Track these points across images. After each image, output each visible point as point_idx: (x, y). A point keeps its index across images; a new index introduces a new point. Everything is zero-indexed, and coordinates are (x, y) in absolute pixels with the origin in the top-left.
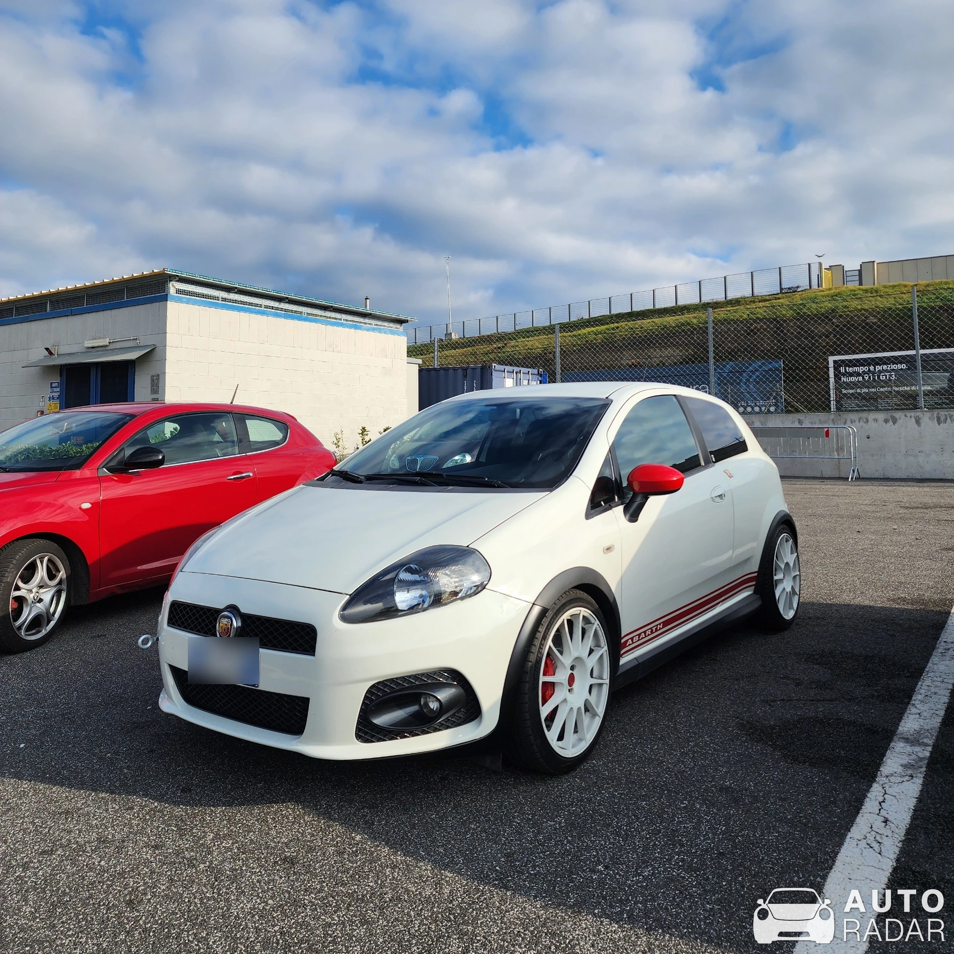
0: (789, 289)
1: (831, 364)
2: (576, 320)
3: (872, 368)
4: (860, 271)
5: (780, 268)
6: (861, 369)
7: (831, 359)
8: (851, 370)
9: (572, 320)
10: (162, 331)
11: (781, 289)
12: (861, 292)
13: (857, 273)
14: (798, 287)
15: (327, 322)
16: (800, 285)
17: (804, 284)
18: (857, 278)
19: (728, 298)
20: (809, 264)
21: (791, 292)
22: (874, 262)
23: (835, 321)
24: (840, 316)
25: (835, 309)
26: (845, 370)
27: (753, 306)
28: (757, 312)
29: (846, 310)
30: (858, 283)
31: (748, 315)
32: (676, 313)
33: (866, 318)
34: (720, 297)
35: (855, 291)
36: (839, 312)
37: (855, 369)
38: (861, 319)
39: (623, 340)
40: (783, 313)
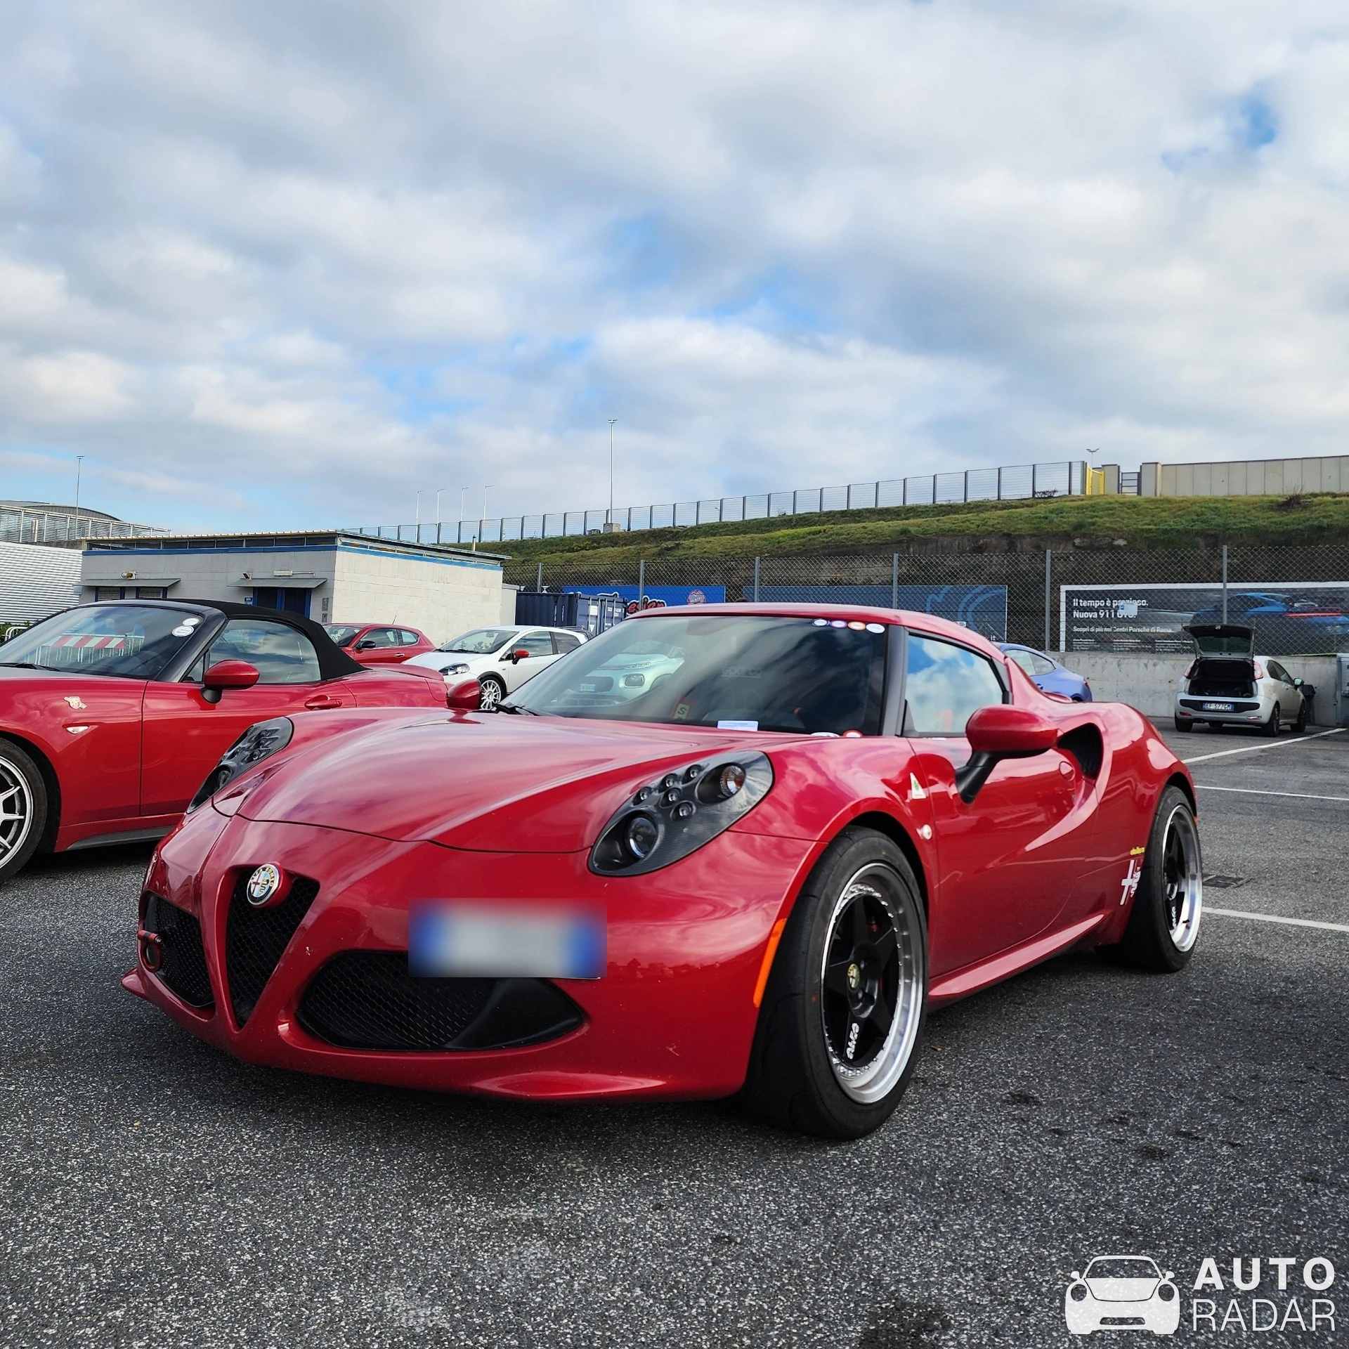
0: (1044, 493)
1: (1063, 596)
3: (1109, 603)
4: (1139, 474)
6: (1096, 604)
7: (1065, 588)
8: (1084, 603)
10: (332, 569)
11: (1034, 492)
13: (1136, 476)
14: (1055, 491)
16: (1057, 489)
17: (1062, 489)
18: (1135, 483)
19: (968, 501)
20: (1070, 463)
21: (1045, 498)
22: (1157, 463)
23: (1077, 541)
24: (1084, 536)
25: (1079, 526)
26: (1079, 603)
27: (987, 515)
28: (989, 523)
29: (1092, 527)
30: (1135, 489)
31: (978, 526)
32: (899, 515)
33: (1113, 540)
34: (958, 499)
35: (1111, 503)
36: (1083, 531)
37: (1091, 603)
38: (1108, 540)
39: (824, 548)
40: (1019, 526)
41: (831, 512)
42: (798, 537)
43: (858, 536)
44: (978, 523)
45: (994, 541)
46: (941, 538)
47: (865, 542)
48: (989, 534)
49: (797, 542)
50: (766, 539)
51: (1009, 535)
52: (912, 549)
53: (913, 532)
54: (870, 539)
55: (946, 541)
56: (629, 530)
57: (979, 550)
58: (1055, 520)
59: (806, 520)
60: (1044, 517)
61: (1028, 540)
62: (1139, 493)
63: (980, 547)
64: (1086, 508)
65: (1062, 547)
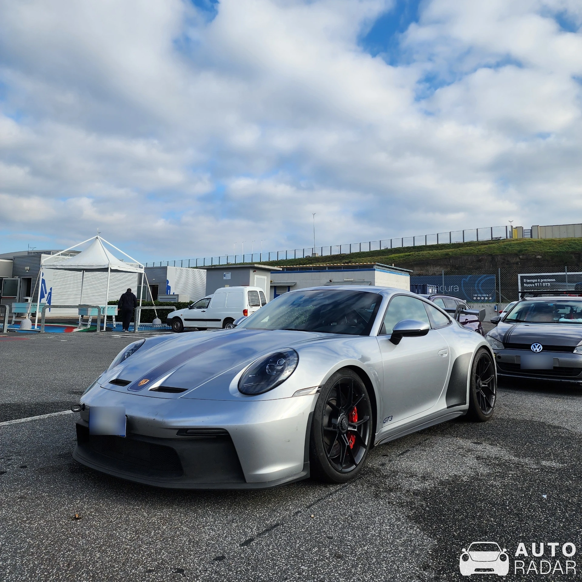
0: (496, 238)
1: (519, 278)
2: (384, 249)
3: (539, 280)
4: (531, 230)
5: (491, 228)
6: (534, 281)
7: (519, 275)
8: (529, 281)
9: (382, 249)
10: (374, 278)
11: (492, 238)
12: (533, 243)
13: (530, 231)
14: (500, 238)
15: (391, 272)
16: (501, 236)
17: (504, 236)
18: (530, 233)
19: (465, 242)
20: (506, 227)
21: (496, 240)
22: (538, 226)
23: (521, 257)
24: (523, 255)
25: (520, 251)
26: (526, 281)
27: (479, 247)
28: (482, 250)
29: (526, 251)
30: (530, 236)
31: (478, 252)
32: (438, 248)
33: (536, 256)
34: (461, 241)
35: (530, 242)
36: (523, 253)
37: (531, 281)
38: (534, 256)
39: (414, 261)
40: (495, 251)
41: (408, 247)
42: (402, 257)
43: (427, 256)
44: (477, 250)
45: (486, 258)
46: (463, 257)
47: (431, 258)
48: (483, 255)
49: (402, 259)
50: (388, 258)
51: (491, 255)
52: (451, 261)
53: (451, 254)
54: (433, 257)
55: (465, 258)
56: (322, 255)
57: (480, 261)
58: (510, 249)
59: (398, 251)
60: (504, 248)
61: (500, 256)
62: (531, 237)
63: (479, 260)
64: (521, 244)
65: (515, 259)
